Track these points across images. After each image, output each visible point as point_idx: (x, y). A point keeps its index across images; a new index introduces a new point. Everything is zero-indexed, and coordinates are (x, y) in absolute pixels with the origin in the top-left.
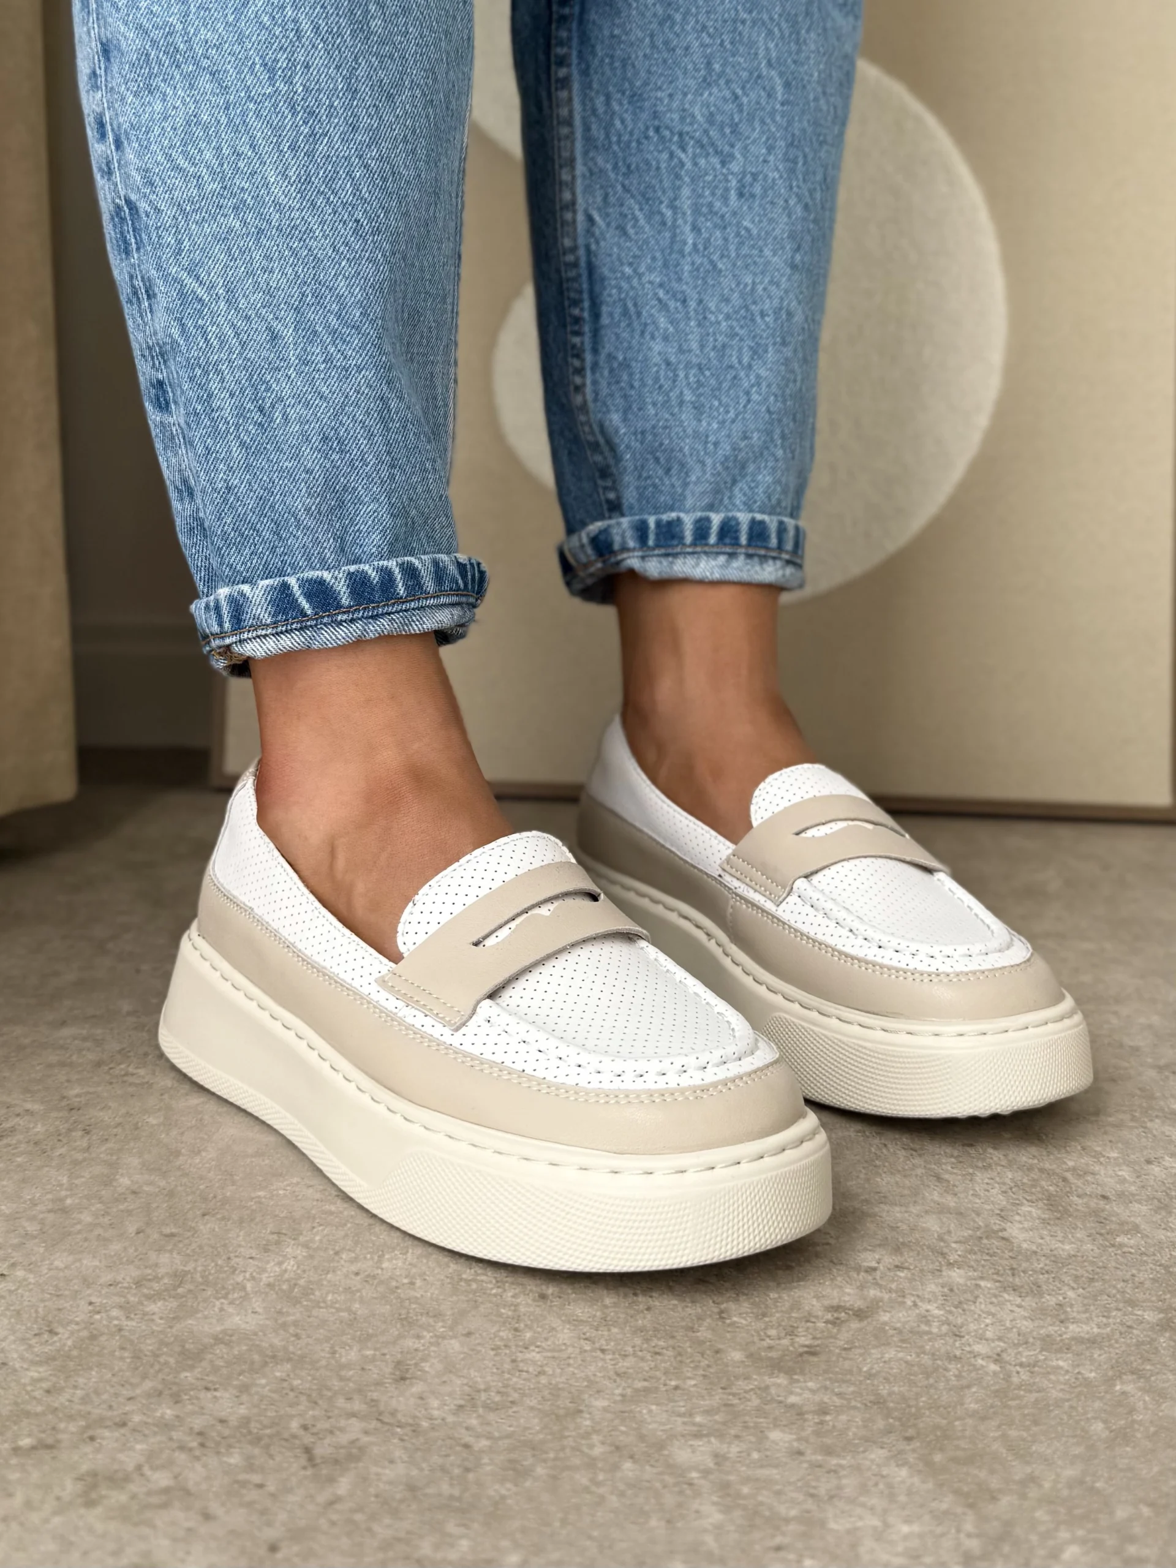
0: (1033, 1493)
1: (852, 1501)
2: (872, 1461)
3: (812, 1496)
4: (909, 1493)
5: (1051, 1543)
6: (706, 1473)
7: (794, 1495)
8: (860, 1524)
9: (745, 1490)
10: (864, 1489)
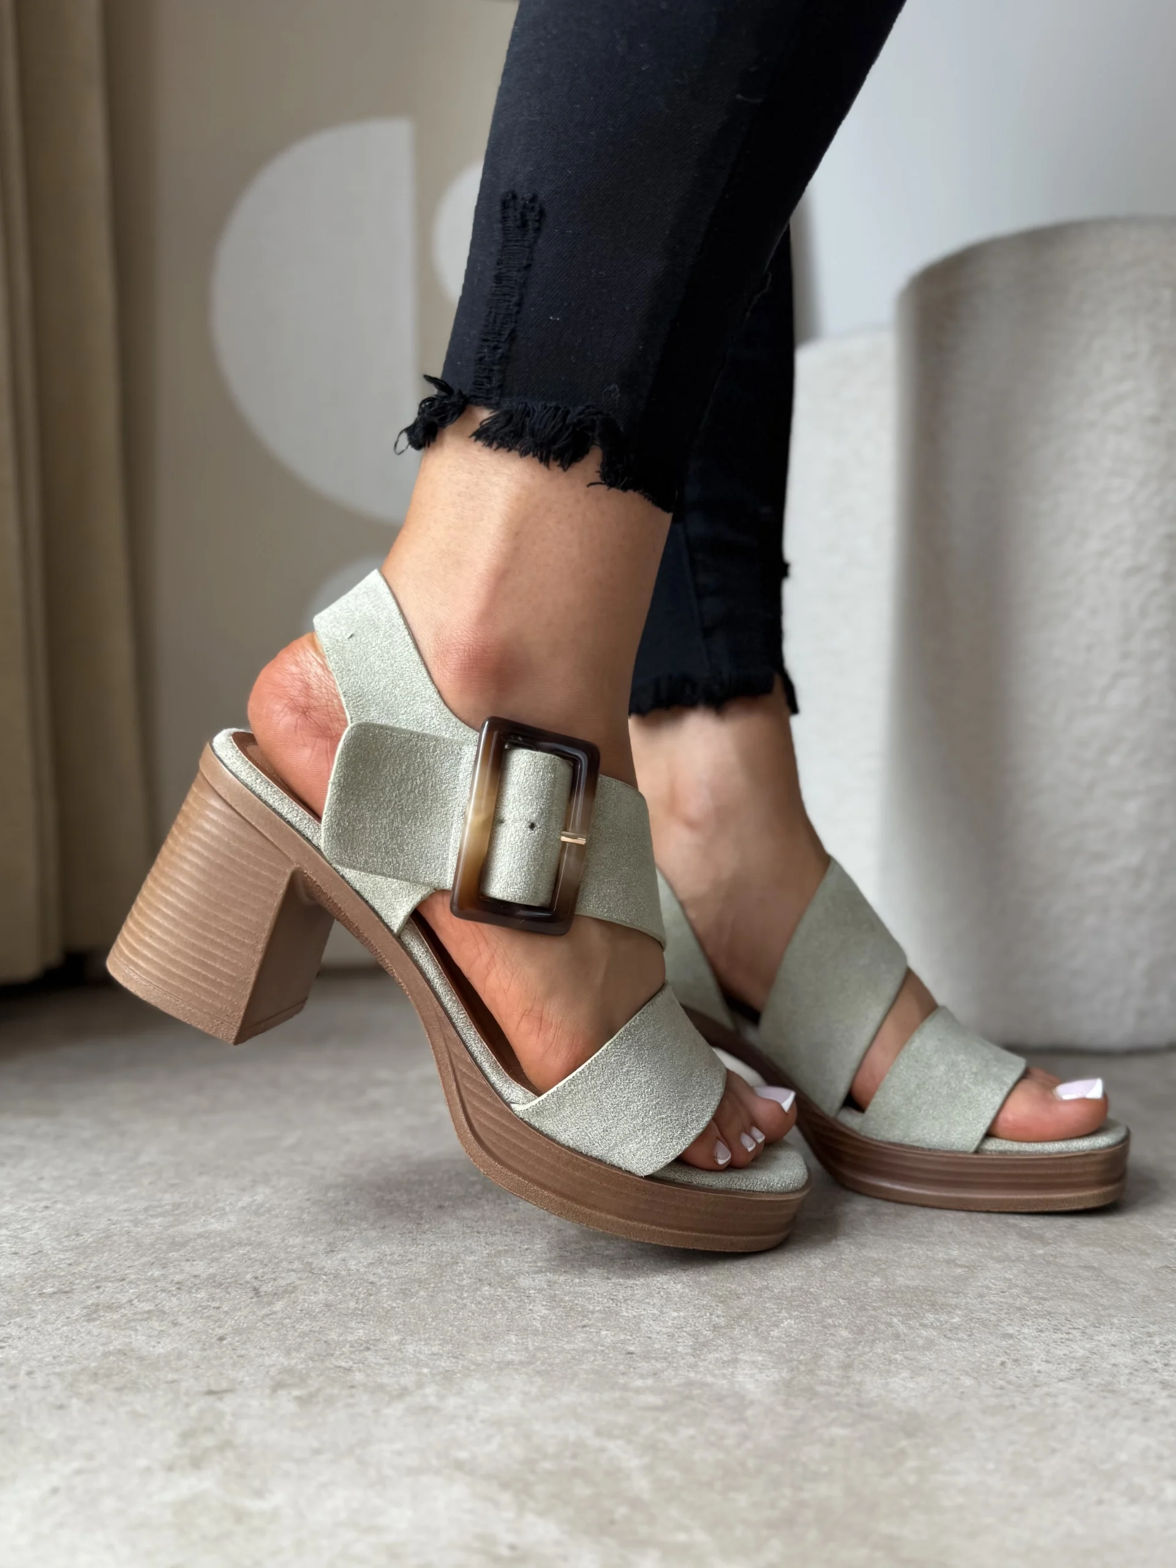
0: (767, 1294)
1: (639, 1301)
2: (658, 1281)
3: (612, 1299)
4: (680, 1297)
5: (774, 1319)
6: (540, 1291)
7: (600, 1299)
8: (643, 1312)
9: (567, 1298)
10: (650, 1295)
